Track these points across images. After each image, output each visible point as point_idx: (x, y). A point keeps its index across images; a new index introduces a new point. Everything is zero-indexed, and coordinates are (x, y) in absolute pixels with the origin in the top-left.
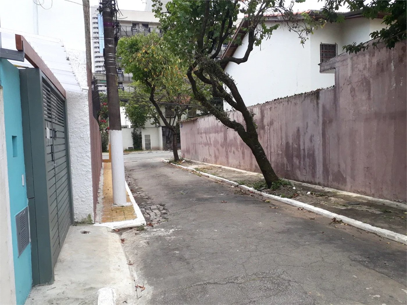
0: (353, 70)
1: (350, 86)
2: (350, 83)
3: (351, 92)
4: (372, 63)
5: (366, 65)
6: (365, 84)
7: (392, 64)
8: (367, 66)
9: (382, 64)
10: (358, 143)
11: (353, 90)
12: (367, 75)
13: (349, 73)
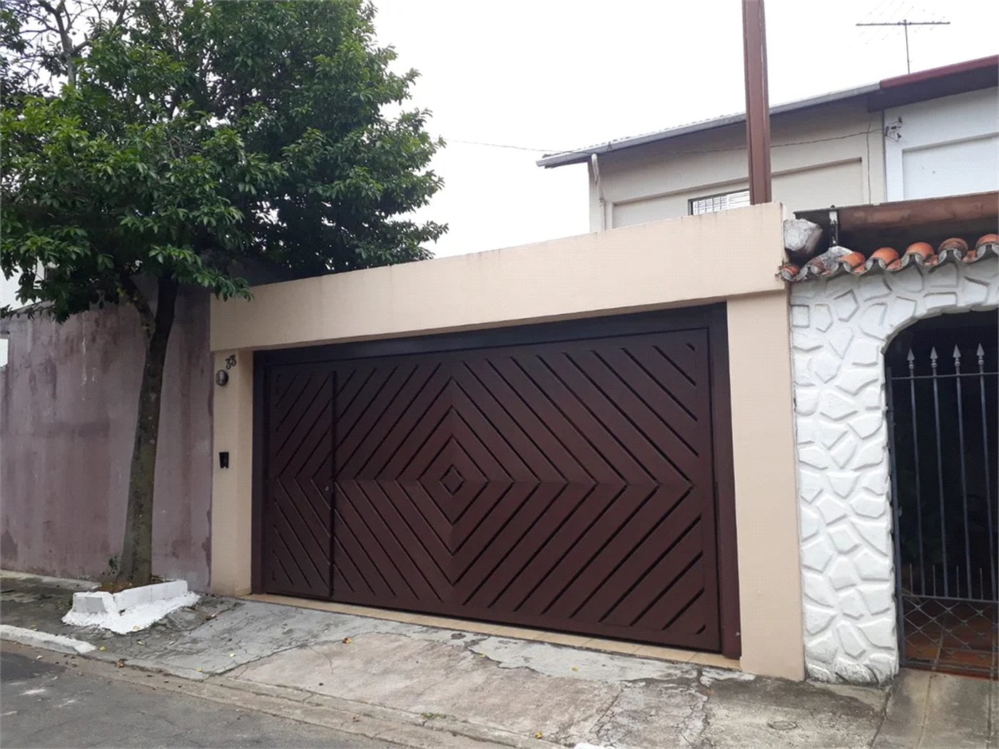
0: (34, 340)
1: (29, 371)
2: (29, 366)
3: (30, 382)
4: (59, 334)
5: (51, 336)
6: (49, 370)
7: (83, 343)
8: (54, 339)
9: (72, 341)
10: (36, 476)
11: (32, 378)
12: (53, 355)
13: (29, 348)
